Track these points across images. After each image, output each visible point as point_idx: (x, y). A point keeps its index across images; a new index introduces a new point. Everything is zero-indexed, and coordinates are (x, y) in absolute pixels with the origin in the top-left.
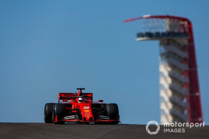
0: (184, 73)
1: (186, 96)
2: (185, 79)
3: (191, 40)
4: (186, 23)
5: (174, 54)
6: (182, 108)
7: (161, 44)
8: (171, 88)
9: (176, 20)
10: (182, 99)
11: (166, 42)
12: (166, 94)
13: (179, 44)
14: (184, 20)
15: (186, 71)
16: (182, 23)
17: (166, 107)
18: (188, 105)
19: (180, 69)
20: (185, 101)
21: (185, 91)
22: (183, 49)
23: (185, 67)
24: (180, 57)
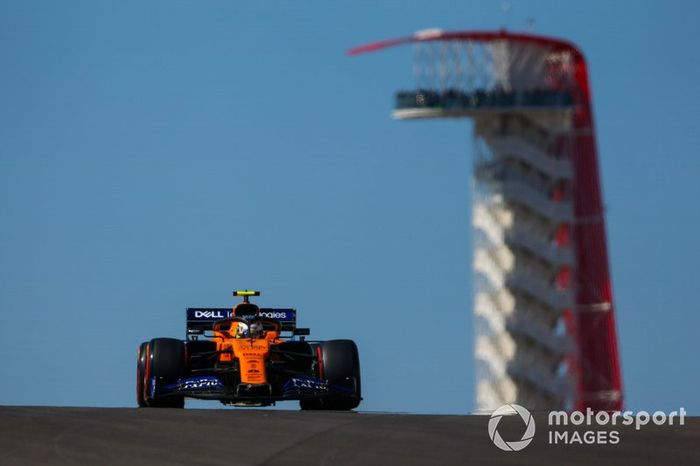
0: (560, 232)
1: (565, 313)
2: (563, 254)
3: (584, 119)
4: (566, 57)
5: (526, 166)
6: (552, 358)
7: (480, 130)
8: (513, 285)
9: (530, 49)
10: (554, 325)
11: (496, 124)
12: (494, 309)
13: (544, 133)
14: (560, 46)
15: (565, 226)
16: (554, 57)
17: (495, 352)
18: (572, 347)
19: (544, 220)
20: (561, 329)
21: (563, 295)
22: (557, 148)
23: (562, 212)
24: (544, 176)
